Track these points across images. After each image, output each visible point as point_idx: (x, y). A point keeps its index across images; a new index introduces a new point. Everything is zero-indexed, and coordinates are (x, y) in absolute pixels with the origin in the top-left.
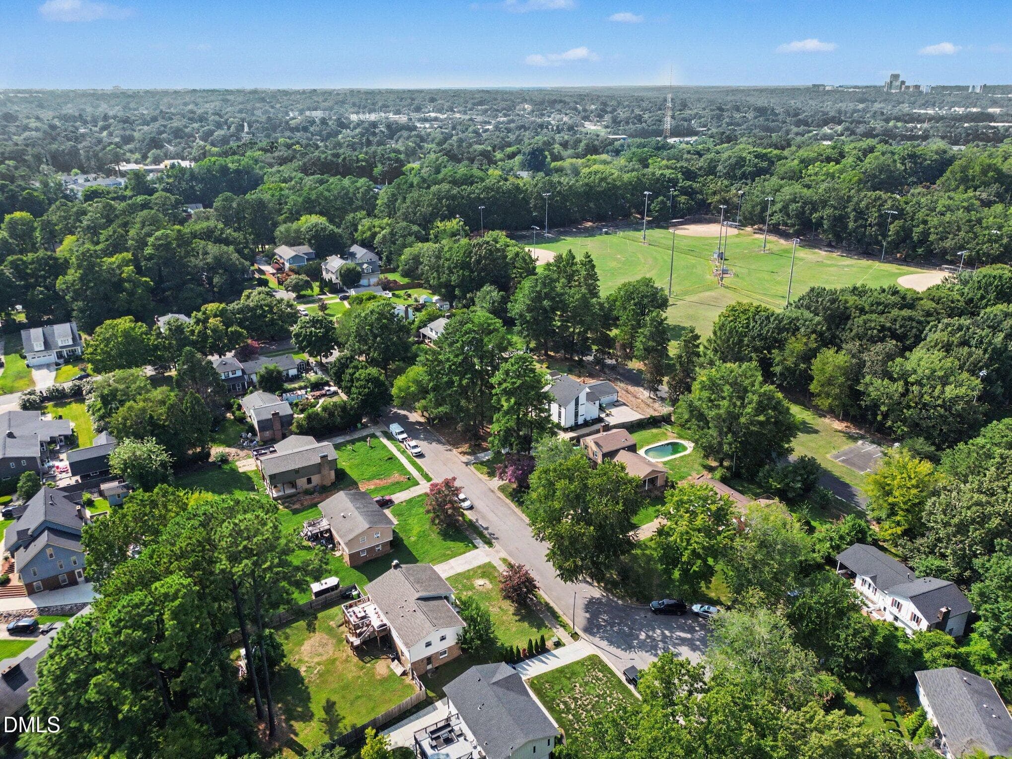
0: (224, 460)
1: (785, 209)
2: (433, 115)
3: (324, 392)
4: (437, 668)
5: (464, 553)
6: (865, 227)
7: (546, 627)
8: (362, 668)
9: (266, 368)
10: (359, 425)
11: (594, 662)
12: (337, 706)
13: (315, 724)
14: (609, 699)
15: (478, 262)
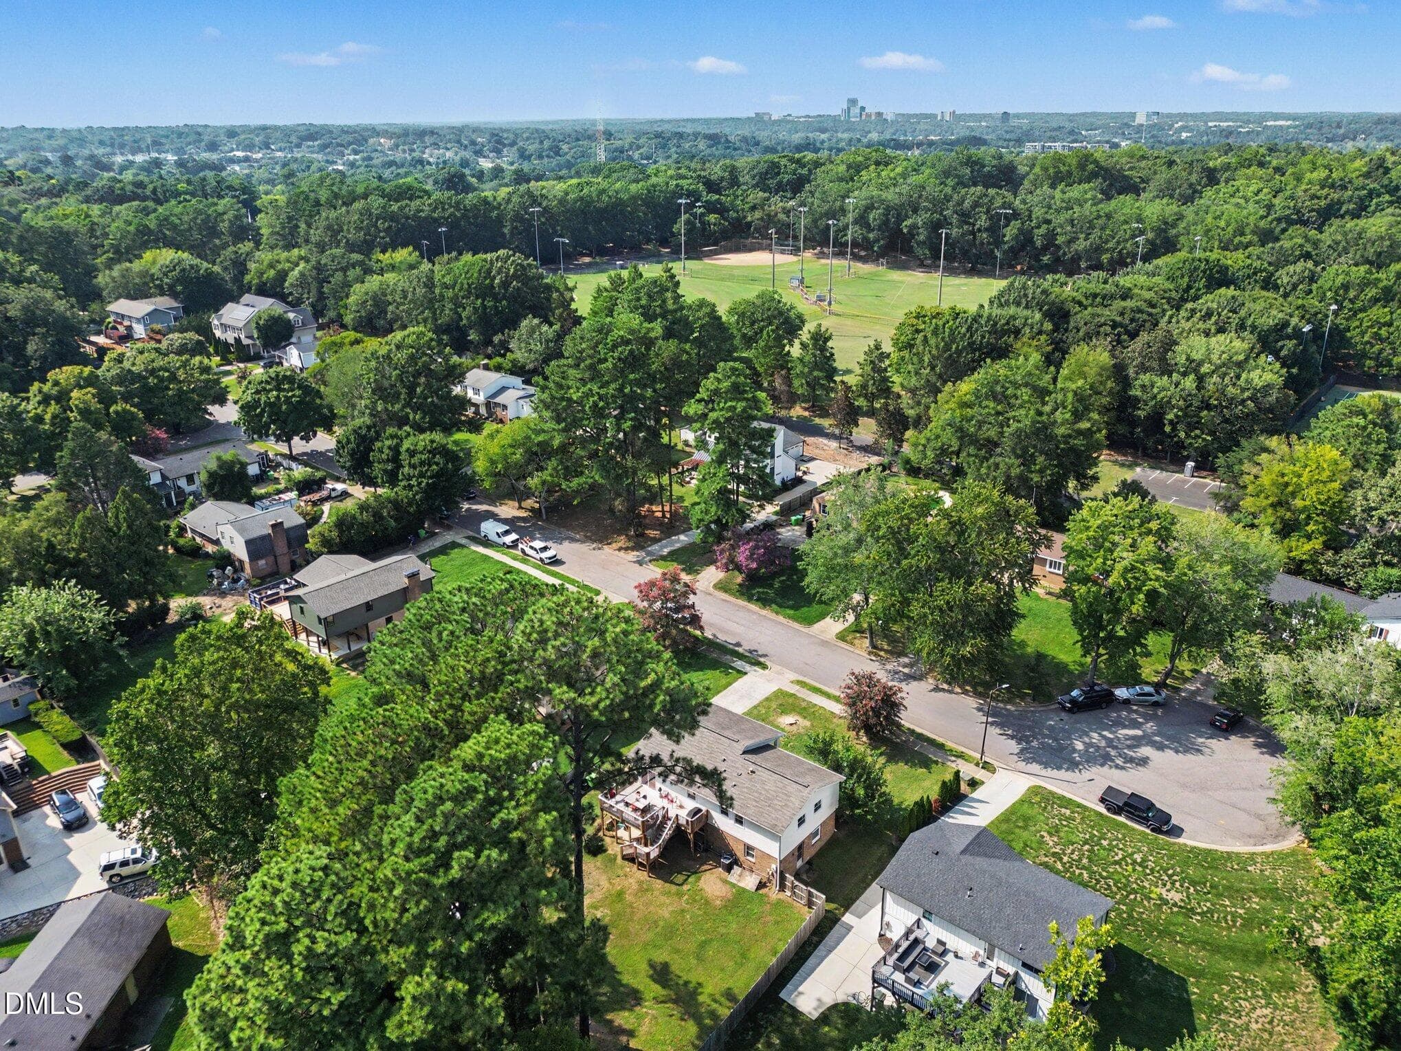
0: (197, 615)
1: (862, 220)
2: (240, 154)
3: (324, 493)
4: (809, 863)
5: (730, 684)
6: (973, 233)
7: (936, 763)
8: (680, 895)
9: (219, 458)
10: (422, 533)
11: (1040, 798)
12: (674, 968)
13: (649, 1009)
14: (1105, 843)
15: (505, 284)
